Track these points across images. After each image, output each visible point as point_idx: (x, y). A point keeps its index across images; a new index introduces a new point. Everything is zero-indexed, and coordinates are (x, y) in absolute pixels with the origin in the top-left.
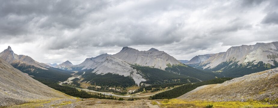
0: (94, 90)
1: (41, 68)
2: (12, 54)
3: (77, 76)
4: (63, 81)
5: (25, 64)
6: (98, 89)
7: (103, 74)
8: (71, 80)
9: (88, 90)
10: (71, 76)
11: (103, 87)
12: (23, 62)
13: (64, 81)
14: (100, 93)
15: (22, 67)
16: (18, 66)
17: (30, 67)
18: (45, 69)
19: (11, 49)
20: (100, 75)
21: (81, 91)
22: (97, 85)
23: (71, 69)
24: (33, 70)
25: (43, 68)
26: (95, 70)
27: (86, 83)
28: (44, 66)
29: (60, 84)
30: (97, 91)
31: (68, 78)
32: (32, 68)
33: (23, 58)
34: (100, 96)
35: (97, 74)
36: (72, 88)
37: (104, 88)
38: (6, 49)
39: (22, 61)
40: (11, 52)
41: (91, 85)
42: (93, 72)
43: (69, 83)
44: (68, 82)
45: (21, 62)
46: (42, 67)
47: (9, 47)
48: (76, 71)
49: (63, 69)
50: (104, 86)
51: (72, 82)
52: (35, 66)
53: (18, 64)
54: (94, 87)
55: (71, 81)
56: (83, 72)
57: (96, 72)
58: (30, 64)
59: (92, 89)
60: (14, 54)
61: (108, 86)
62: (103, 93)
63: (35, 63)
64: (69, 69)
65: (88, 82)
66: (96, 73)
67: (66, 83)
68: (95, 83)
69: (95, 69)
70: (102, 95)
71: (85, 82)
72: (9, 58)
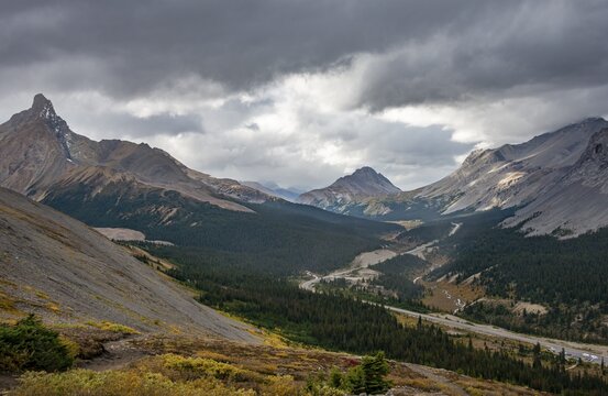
0: (497, 324)
1: (213, 201)
2: (58, 136)
3: (413, 245)
4: (323, 271)
5: (129, 185)
6: (530, 318)
7: (568, 232)
8: (370, 267)
9: (462, 323)
10: (376, 246)
11: (563, 307)
12: (118, 177)
13: (332, 270)
14: (532, 340)
15: (115, 197)
16: (94, 195)
17: (154, 197)
18: (235, 207)
19: (52, 111)
20: (547, 237)
21: (414, 324)
22: (522, 294)
23: (385, 211)
24: (169, 213)
25: (224, 205)
26: (518, 213)
27: (458, 281)
28: (234, 196)
29: (305, 285)
30: (516, 330)
31: (359, 254)
32: (165, 203)
33: (120, 158)
34: (529, 361)
35: (531, 235)
36: (366, 306)
37: (571, 319)
38: (24, 112)
39: (114, 171)
40: (53, 128)
41: (488, 294)
42: (510, 223)
43: (355, 279)
44: (355, 273)
45: (107, 174)
46: (222, 197)
47: (41, 102)
48: (413, 219)
49: (342, 209)
50: (569, 304)
51: (377, 274)
52: (184, 193)
53: (93, 188)
54: (501, 307)
55: (371, 272)
56: (450, 227)
57: (521, 225)
58: (157, 185)
59: (492, 317)
60: (74, 135)
61: (596, 307)
62: (553, 346)
63: (189, 180)
64: (372, 211)
65: (471, 279)
66: (524, 229)
67: (342, 282)
68: (513, 285)
69: (522, 207)
70: (549, 356)
71: (453, 279)
72: (42, 157)
